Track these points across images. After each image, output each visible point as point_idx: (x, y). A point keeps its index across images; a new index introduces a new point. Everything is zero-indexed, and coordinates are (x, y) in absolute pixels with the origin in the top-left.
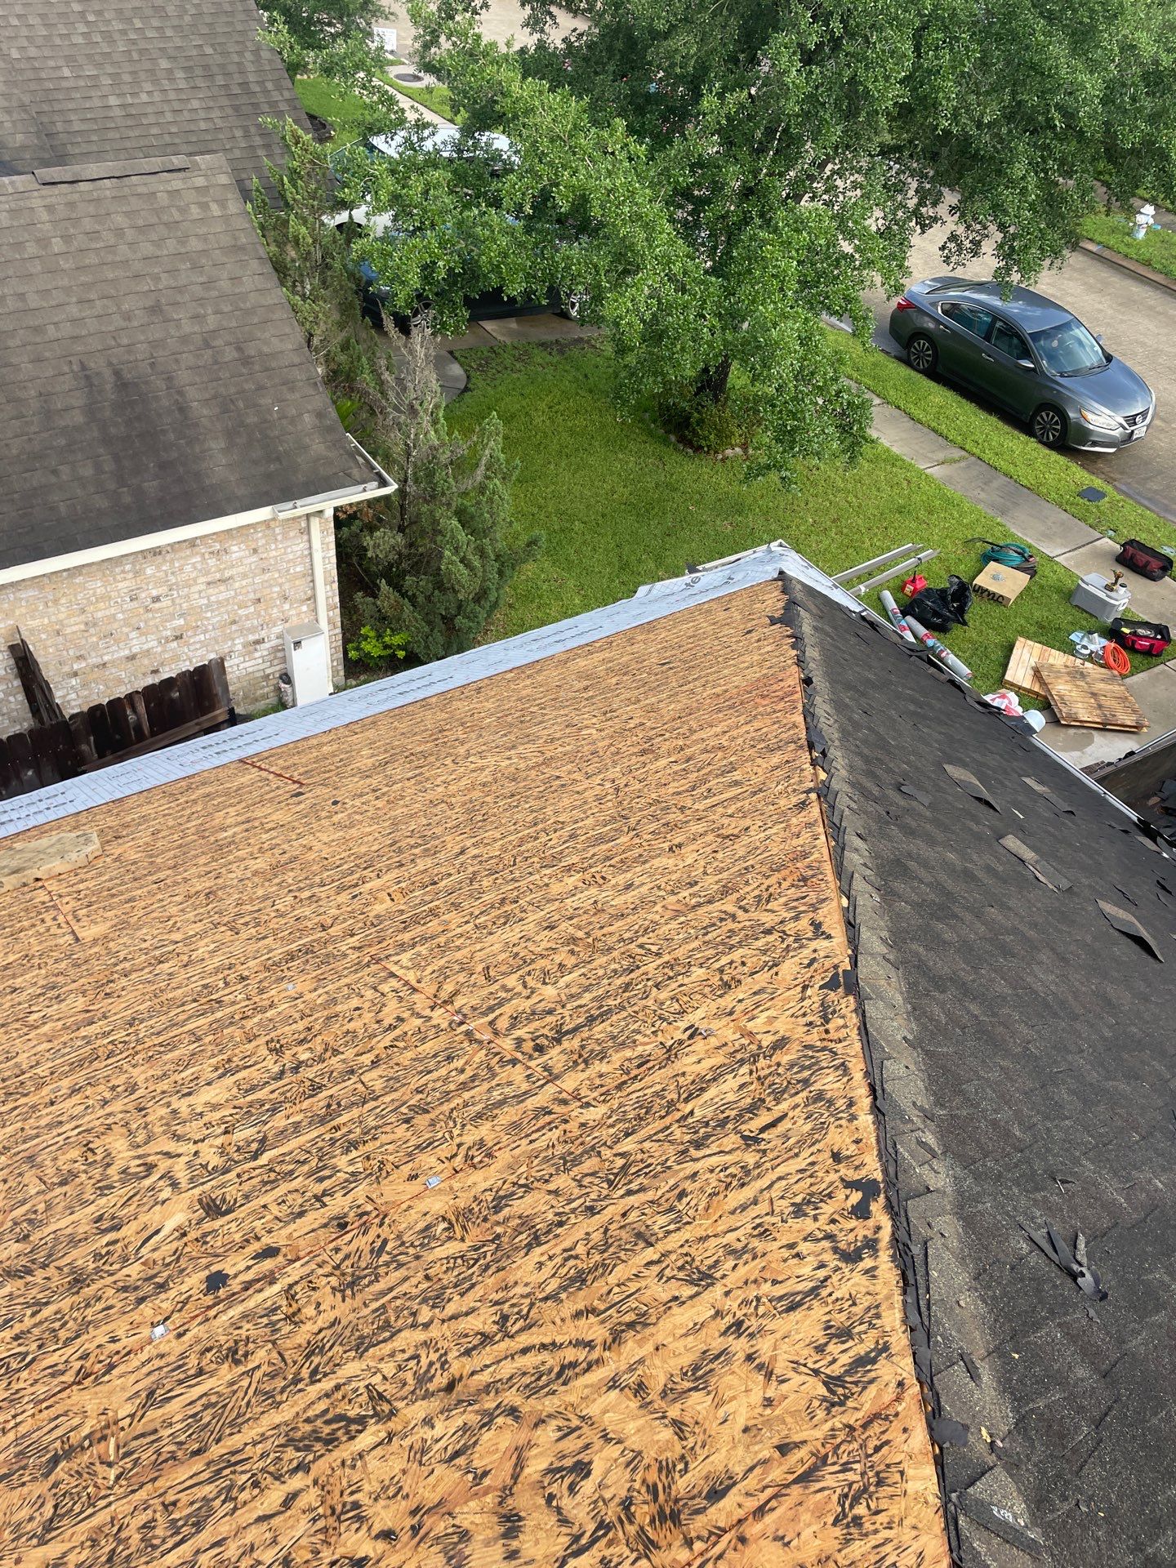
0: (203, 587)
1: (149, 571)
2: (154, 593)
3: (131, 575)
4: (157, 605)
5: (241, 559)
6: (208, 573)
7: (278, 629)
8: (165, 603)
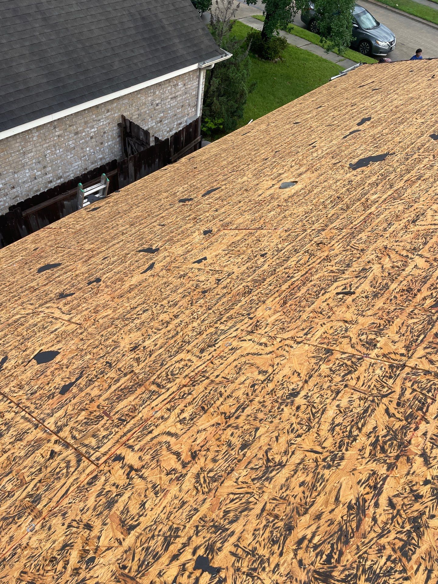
0: (169, 100)
1: (157, 93)
2: (157, 102)
3: (152, 94)
4: (157, 107)
5: (181, 88)
6: (171, 94)
7: (185, 119)
8: (160, 106)
